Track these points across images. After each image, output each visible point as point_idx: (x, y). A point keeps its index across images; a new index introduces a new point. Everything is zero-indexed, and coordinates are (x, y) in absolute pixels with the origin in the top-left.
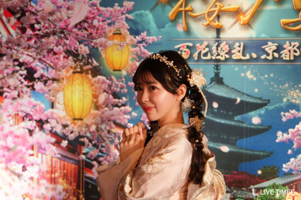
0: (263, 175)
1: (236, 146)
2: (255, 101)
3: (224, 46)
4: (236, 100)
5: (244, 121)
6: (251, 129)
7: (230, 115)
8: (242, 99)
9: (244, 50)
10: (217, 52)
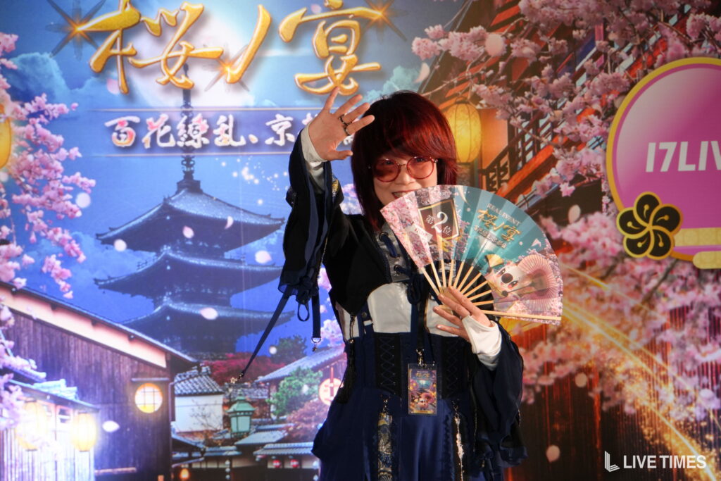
0: (279, 356)
1: (231, 306)
2: (258, 222)
3: (199, 121)
4: (225, 222)
5: (242, 260)
6: (254, 274)
7: (216, 249)
8: (236, 219)
9: (235, 129)
10: (186, 133)
